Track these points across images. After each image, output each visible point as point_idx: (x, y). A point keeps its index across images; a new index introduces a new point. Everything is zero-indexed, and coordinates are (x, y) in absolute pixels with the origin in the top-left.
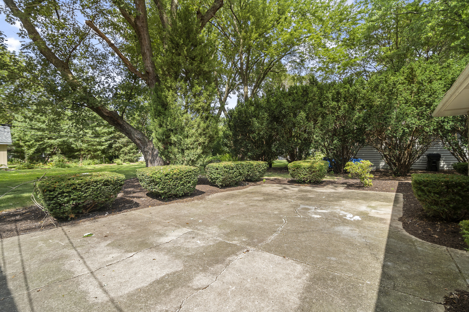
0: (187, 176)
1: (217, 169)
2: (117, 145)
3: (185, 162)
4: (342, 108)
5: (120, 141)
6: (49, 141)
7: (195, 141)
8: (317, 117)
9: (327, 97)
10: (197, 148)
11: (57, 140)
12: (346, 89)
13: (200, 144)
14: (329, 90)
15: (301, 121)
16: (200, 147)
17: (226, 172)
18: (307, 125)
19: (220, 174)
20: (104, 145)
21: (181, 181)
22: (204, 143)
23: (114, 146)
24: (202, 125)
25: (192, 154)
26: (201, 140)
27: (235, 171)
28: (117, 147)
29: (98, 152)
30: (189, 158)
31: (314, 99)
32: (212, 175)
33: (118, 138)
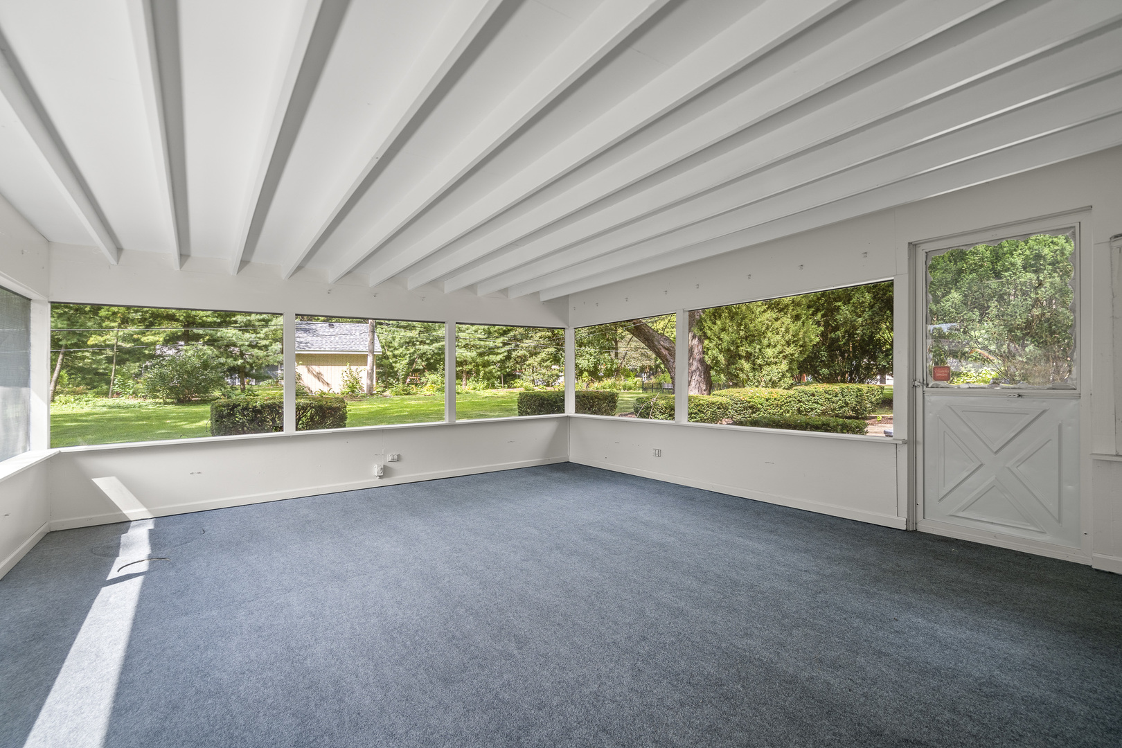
0: (787, 403)
1: (813, 395)
2: (521, 353)
3: (763, 384)
4: (1047, 285)
5: (524, 345)
6: (421, 346)
7: (780, 353)
8: (987, 301)
9: (1013, 264)
10: (781, 362)
11: (434, 345)
12: (1056, 248)
13: (785, 357)
14: (1015, 250)
15: (952, 310)
16: (785, 362)
17: (828, 400)
18: (965, 317)
19: (818, 403)
20: (500, 354)
21: (781, 409)
22: (792, 355)
23: (514, 354)
24: (793, 328)
25: (774, 372)
26: (789, 350)
27: (840, 400)
28: (518, 357)
29: (492, 367)
30: (769, 378)
31: (981, 266)
32: (802, 404)
33: (521, 340)
